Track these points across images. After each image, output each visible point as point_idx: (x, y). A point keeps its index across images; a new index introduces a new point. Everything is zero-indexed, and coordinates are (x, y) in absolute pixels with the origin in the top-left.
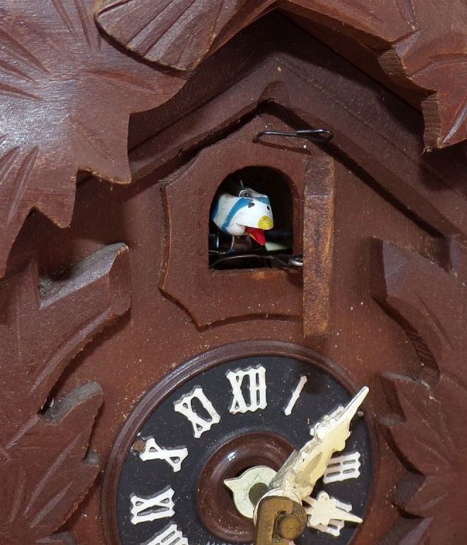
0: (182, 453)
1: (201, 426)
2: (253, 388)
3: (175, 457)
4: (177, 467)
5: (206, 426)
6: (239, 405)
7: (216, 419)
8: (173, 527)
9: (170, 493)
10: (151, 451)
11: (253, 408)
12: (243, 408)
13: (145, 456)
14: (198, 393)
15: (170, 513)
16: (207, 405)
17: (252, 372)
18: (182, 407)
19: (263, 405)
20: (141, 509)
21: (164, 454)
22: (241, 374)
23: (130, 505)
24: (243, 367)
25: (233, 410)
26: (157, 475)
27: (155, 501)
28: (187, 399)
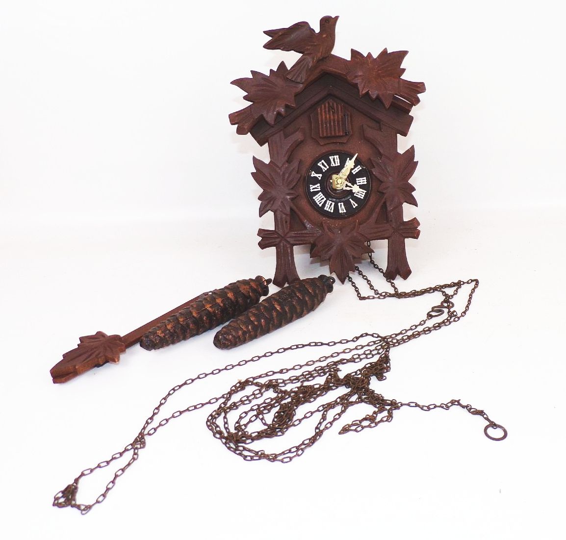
0: (321, 175)
1: (324, 169)
2: (336, 160)
3: (319, 176)
4: (320, 178)
5: (326, 169)
6: (333, 164)
7: (328, 167)
8: (320, 193)
9: (319, 185)
10: (313, 174)
11: (337, 165)
12: (334, 165)
13: (312, 175)
14: (323, 161)
15: (319, 189)
16: (325, 164)
17: (335, 157)
18: (320, 164)
19: (339, 164)
20: (312, 188)
21: (317, 175)
22: (333, 157)
23: (310, 187)
24: (333, 156)
25: (332, 165)
26: (315, 181)
27: (316, 186)
28: (321, 163)
